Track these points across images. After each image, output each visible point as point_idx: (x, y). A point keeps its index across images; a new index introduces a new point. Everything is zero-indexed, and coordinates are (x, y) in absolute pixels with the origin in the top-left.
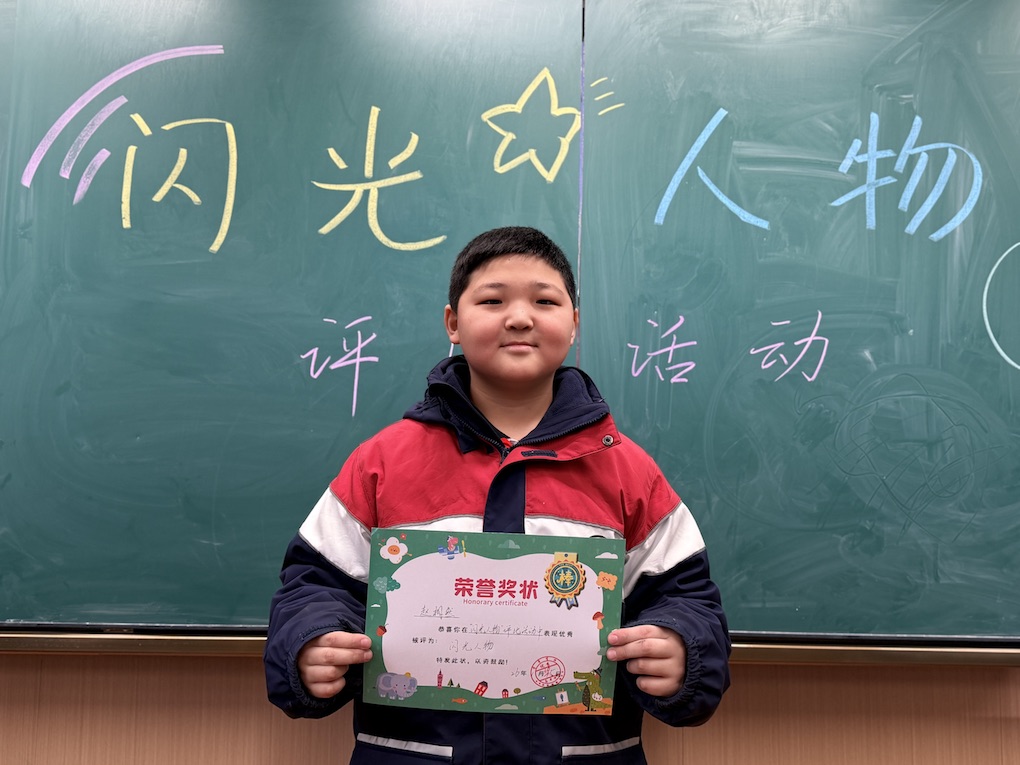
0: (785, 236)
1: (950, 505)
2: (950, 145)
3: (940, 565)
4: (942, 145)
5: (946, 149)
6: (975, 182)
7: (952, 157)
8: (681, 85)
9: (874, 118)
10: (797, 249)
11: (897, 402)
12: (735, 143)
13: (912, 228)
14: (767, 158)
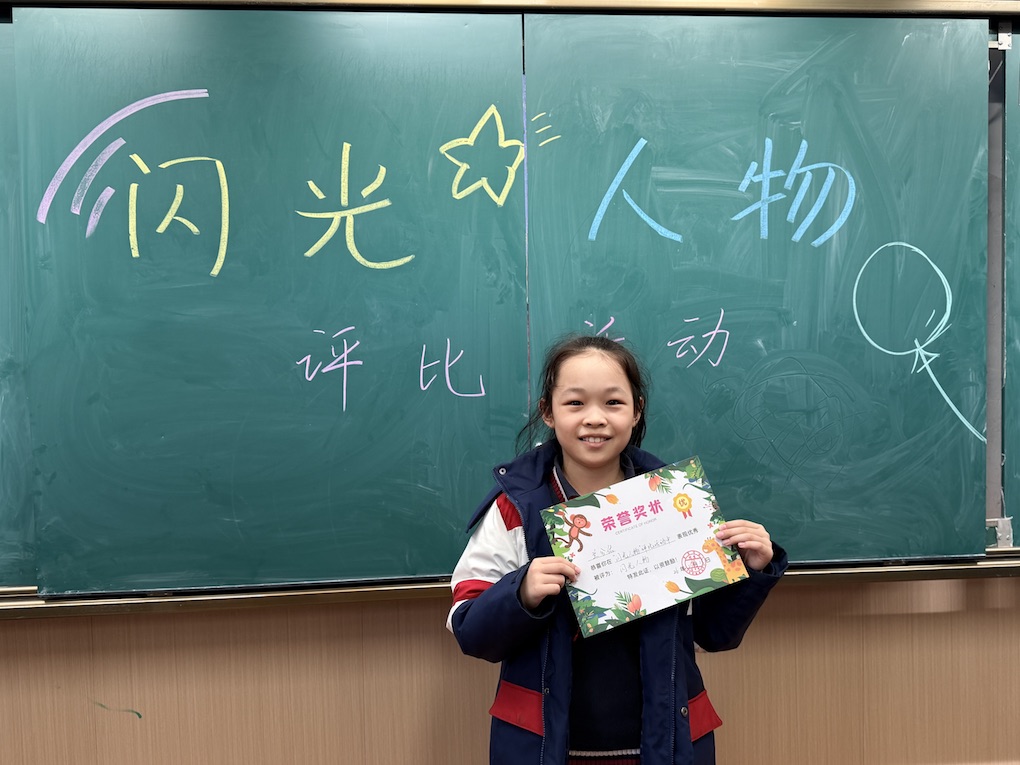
0: (695, 248)
1: (824, 460)
2: (830, 164)
3: (816, 507)
4: (824, 165)
5: (827, 168)
6: (850, 195)
7: (832, 175)
8: (607, 119)
9: (769, 142)
10: (704, 258)
11: (783, 380)
12: (653, 168)
13: (797, 236)
14: (679, 181)
